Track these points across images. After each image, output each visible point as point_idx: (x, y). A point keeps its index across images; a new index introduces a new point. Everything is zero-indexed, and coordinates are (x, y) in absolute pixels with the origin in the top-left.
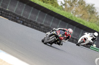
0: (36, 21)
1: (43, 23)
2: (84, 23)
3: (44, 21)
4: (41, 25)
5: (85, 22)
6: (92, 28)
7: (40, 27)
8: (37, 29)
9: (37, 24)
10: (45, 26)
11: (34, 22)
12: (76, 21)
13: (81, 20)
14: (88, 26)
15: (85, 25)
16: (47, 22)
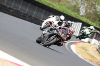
0: (5, 4)
1: (12, 7)
2: (53, 6)
3: (13, 4)
4: (10, 8)
5: (55, 5)
6: (62, 11)
7: (9, 11)
8: (6, 13)
9: (6, 7)
10: (13, 10)
11: (3, 6)
12: (46, 4)
13: (50, 3)
14: (57, 9)
15: (55, 8)
16: (16, 5)
